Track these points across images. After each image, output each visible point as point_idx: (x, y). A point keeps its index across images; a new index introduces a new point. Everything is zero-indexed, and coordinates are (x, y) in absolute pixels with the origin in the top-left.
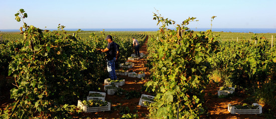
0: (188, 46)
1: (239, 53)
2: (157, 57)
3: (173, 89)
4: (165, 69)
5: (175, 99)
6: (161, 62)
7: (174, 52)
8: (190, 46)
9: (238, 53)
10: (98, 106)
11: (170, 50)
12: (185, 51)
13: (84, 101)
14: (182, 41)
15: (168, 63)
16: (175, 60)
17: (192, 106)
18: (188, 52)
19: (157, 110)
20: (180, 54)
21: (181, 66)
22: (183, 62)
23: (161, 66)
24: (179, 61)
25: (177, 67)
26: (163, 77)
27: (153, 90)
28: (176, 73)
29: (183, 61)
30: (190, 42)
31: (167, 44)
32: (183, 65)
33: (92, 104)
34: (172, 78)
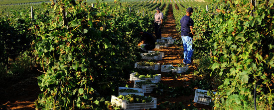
0: (263, 17)
2: (225, 32)
3: (249, 66)
4: (235, 47)
5: (251, 80)
6: (230, 38)
7: (246, 25)
8: (266, 17)
10: (140, 101)
11: (242, 22)
12: (260, 24)
13: (120, 96)
14: (256, 12)
15: (240, 39)
16: (248, 35)
17: (271, 85)
18: (264, 25)
19: (225, 99)
20: (253, 28)
21: (256, 42)
22: (258, 37)
23: (229, 43)
24: (254, 36)
25: (251, 43)
26: (234, 57)
27: (221, 74)
28: (250, 51)
29: (258, 35)
30: (266, 13)
31: (235, 16)
32: (259, 41)
33: (132, 99)
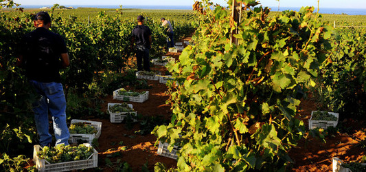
0: (253, 46)
1: (349, 51)
8: (259, 46)
9: (346, 52)
11: (209, 55)
12: (246, 60)
14: (239, 36)
18: (255, 64)
20: (232, 68)
21: (233, 100)
22: (240, 88)
24: (232, 87)
25: (224, 101)
26: (193, 120)
28: (222, 116)
29: (240, 85)
32: (241, 99)
34: (214, 127)
